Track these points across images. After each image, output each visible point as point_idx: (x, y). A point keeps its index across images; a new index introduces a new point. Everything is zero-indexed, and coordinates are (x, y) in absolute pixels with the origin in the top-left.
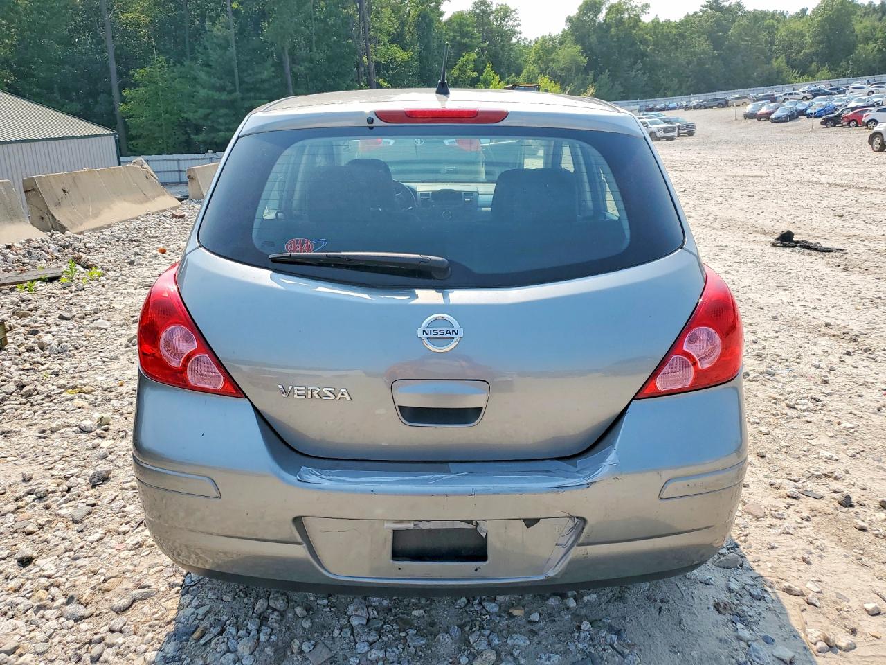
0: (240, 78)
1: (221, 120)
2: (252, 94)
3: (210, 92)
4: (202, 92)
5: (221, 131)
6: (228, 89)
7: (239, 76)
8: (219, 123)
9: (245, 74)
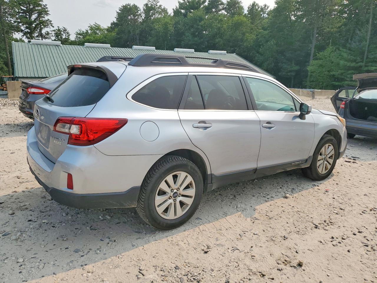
0: (367, 56)
1: (348, 76)
2: (370, 64)
3: (346, 62)
4: (342, 62)
5: (347, 81)
6: (357, 61)
7: (367, 55)
8: (347, 77)
9: (370, 54)
